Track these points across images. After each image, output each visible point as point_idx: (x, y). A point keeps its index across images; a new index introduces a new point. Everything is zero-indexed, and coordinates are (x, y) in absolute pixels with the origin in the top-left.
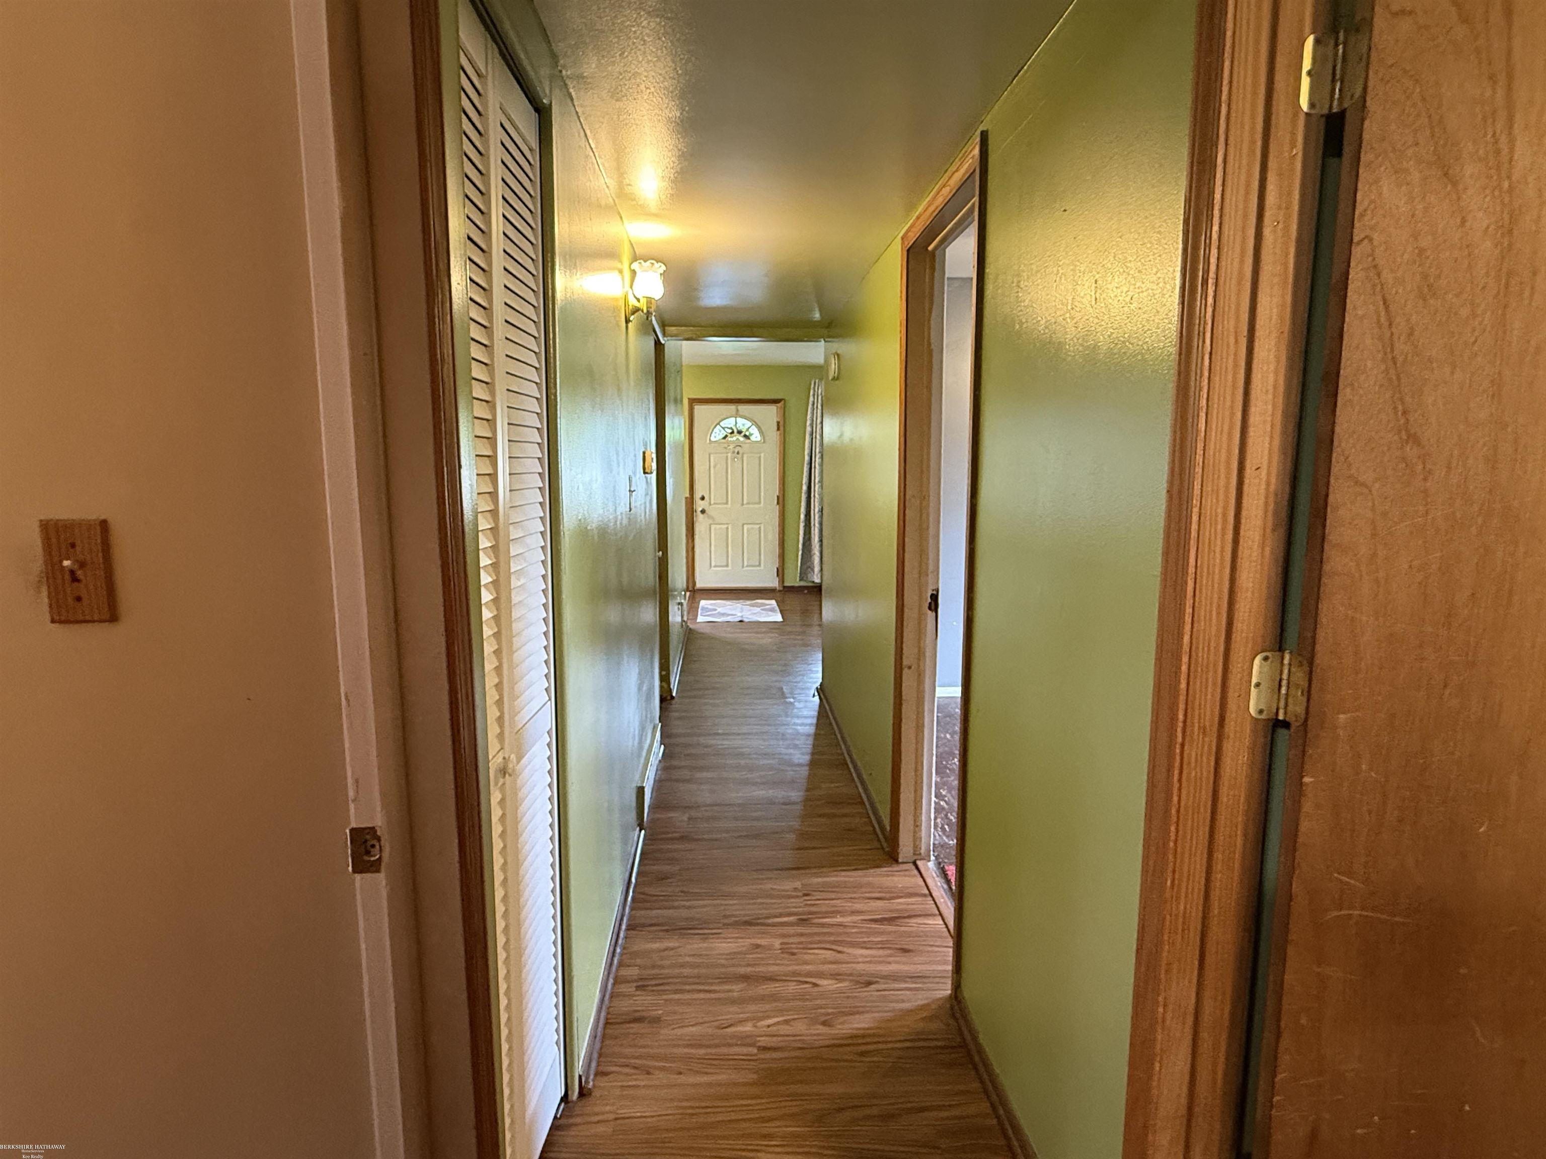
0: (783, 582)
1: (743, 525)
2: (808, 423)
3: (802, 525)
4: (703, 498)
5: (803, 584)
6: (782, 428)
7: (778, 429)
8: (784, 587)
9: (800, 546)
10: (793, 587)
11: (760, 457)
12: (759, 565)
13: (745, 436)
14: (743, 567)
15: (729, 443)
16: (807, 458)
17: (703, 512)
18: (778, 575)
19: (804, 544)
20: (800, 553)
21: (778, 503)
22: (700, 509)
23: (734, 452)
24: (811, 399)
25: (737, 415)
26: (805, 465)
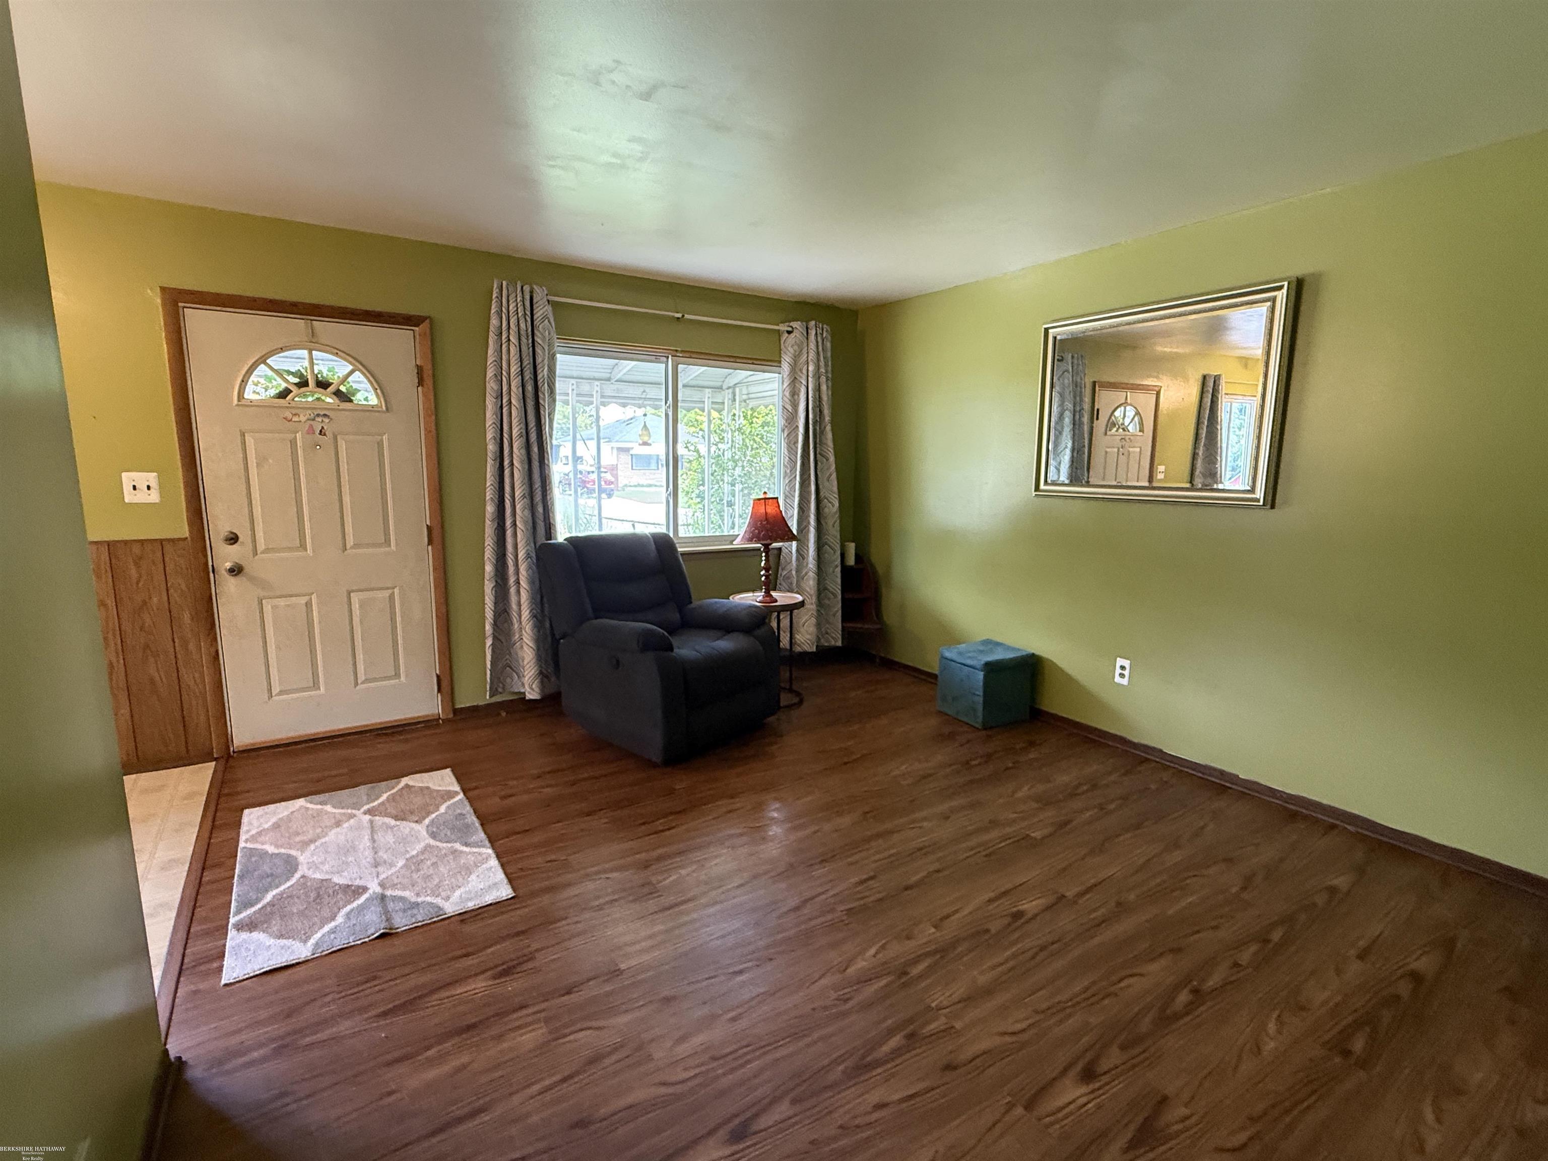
0: (453, 704)
1: (349, 593)
2: (490, 373)
3: (489, 587)
4: (233, 539)
5: (498, 699)
6: (428, 381)
7: (421, 382)
8: (456, 711)
9: (488, 628)
10: (475, 709)
11: (380, 444)
12: (397, 675)
13: (338, 393)
14: (356, 684)
15: (297, 410)
16: (491, 447)
17: (236, 571)
18: (439, 690)
19: (495, 625)
20: (489, 642)
21: (430, 542)
22: (228, 565)
23: (311, 430)
24: (494, 321)
25: (312, 343)
26: (490, 462)
